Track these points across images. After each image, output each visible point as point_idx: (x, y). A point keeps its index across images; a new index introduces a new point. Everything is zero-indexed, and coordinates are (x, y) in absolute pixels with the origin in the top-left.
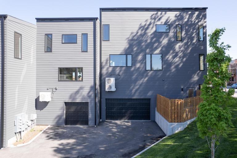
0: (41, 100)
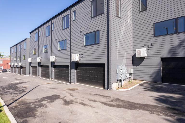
0: (137, 56)
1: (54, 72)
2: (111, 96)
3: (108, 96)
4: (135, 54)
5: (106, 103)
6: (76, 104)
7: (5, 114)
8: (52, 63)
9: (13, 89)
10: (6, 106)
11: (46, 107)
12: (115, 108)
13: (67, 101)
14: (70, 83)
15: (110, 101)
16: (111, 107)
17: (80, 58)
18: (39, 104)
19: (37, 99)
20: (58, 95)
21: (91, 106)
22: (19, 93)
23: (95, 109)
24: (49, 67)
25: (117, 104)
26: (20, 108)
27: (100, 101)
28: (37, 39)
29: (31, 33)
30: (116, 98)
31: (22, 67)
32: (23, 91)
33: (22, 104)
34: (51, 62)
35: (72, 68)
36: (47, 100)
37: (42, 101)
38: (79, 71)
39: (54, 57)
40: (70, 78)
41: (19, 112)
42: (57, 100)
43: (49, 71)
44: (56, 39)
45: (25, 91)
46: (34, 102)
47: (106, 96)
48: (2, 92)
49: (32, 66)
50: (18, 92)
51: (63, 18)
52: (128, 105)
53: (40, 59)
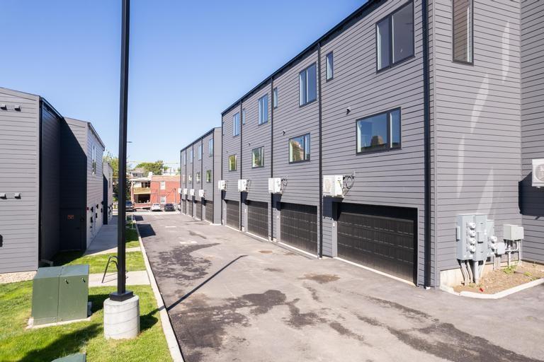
0: (537, 182)
1: (279, 221)
2: (429, 313)
3: (417, 312)
4: (530, 175)
5: (407, 336)
6: (320, 326)
7: (162, 331)
8: (275, 198)
9: (182, 265)
10: (165, 309)
11: (245, 325)
12: (428, 355)
13: (299, 315)
14: (321, 257)
15: (420, 330)
16: (417, 349)
17: (347, 189)
18: (232, 315)
19: (230, 299)
20: (282, 292)
21: (360, 338)
22: (194, 278)
23: (370, 348)
24: (267, 207)
25: (439, 343)
26: (190, 319)
27: (390, 326)
28: (238, 132)
29: (223, 114)
30: (443, 320)
31: (204, 202)
32: (202, 273)
33: (197, 310)
34: (272, 194)
35: (324, 214)
36: (251, 303)
37: (241, 306)
38: (343, 225)
39: (279, 179)
40: (319, 243)
41: (188, 330)
42: (275, 308)
43: (267, 217)
44: (284, 133)
45: (205, 271)
46: (221, 306)
47: (413, 311)
48: (160, 270)
49: (227, 201)
50: (191, 274)
51: (300, 73)
52: (475, 354)
53: (246, 183)
